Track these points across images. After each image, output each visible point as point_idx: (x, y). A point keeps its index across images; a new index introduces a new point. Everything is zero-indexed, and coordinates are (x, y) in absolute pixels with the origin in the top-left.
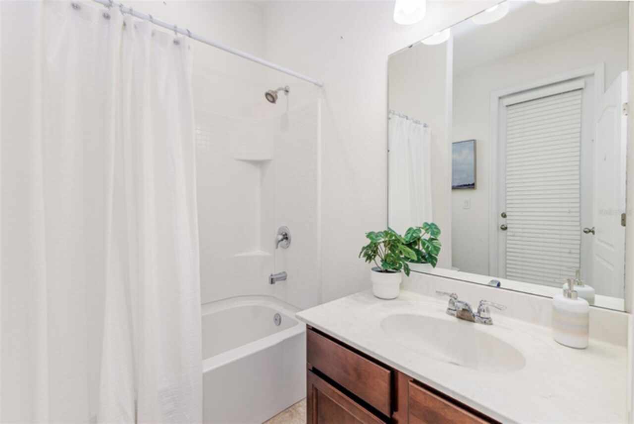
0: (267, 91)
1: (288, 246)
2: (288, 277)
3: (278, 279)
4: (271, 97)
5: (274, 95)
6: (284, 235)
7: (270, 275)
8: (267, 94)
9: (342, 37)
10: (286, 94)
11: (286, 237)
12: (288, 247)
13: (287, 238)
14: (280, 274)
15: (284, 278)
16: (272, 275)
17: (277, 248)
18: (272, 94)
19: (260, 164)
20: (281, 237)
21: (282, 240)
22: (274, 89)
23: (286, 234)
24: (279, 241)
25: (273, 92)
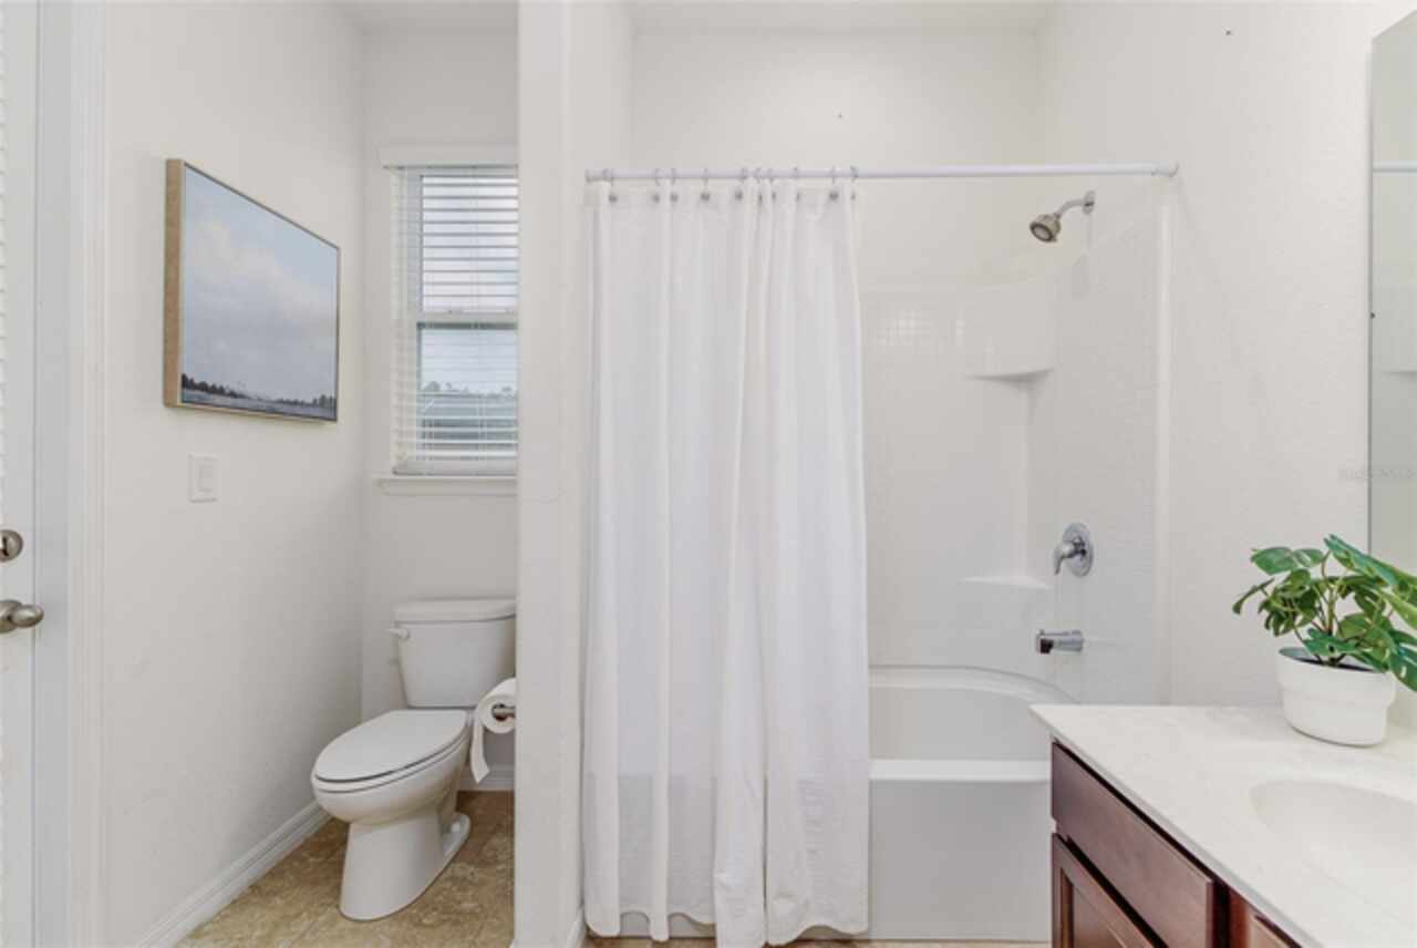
0: (1034, 218)
1: (1084, 572)
2: (1085, 645)
3: (1064, 645)
4: (1045, 230)
5: (1050, 224)
6: (1075, 544)
7: (1038, 632)
8: (1034, 227)
9: (1228, 33)
10: (1087, 212)
11: (1080, 550)
12: (1085, 574)
13: (1084, 552)
14: (1066, 634)
15: (1076, 646)
16: (1042, 633)
17: (1057, 571)
18: (1044, 223)
19: (1026, 381)
20: (1067, 549)
21: (1071, 556)
22: (1051, 210)
23: (1083, 544)
24: (1063, 557)
25: (1046, 217)
